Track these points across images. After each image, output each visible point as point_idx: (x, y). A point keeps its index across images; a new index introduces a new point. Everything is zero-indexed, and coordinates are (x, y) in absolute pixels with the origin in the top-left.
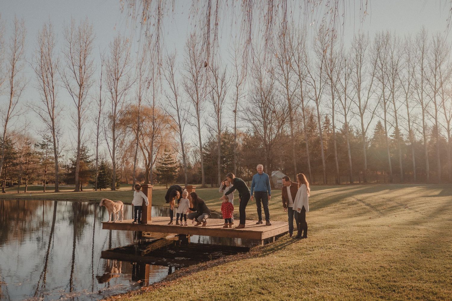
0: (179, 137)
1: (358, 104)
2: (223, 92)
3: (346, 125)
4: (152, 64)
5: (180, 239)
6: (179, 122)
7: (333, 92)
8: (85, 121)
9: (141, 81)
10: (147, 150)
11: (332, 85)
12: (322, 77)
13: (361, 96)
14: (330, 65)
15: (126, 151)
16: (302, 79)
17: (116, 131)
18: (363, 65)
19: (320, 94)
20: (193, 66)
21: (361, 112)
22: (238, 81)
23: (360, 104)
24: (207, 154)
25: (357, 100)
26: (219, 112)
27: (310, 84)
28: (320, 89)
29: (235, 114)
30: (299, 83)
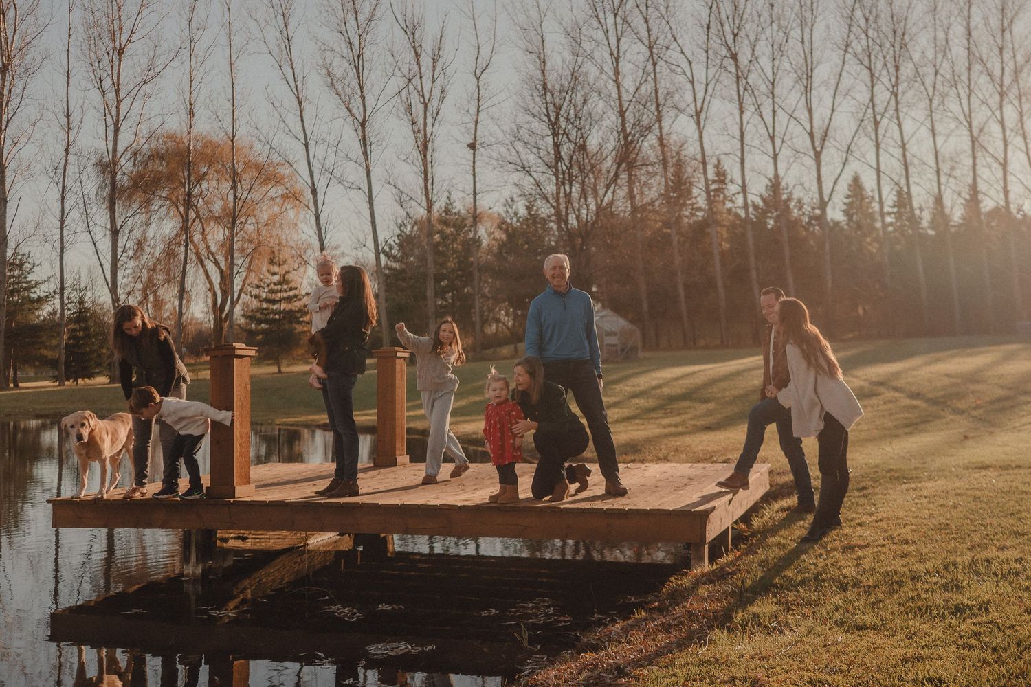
0: (313, 220)
1: (808, 127)
2: (436, 93)
3: (775, 185)
4: (226, 9)
5: (356, 544)
6: (312, 177)
7: (741, 93)
8: (20, 178)
9: (194, 59)
10: (216, 263)
11: (737, 74)
12: (710, 52)
13: (814, 106)
14: (730, 20)
15: (154, 270)
16: (655, 57)
17: (119, 207)
18: (818, 20)
19: (708, 98)
20: (349, 16)
21: (814, 148)
22: (480, 60)
23: (812, 127)
24: (395, 269)
25: (803, 115)
26: (426, 148)
27: (679, 70)
28: (707, 85)
29: (474, 154)
30: (650, 67)
